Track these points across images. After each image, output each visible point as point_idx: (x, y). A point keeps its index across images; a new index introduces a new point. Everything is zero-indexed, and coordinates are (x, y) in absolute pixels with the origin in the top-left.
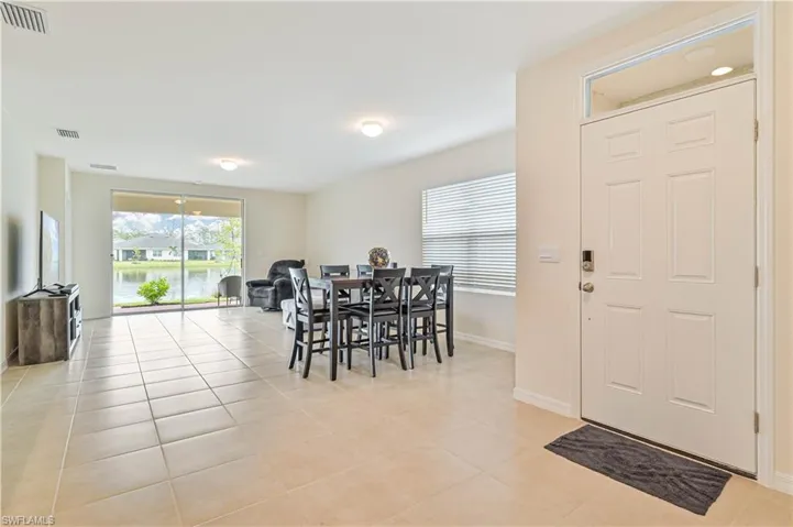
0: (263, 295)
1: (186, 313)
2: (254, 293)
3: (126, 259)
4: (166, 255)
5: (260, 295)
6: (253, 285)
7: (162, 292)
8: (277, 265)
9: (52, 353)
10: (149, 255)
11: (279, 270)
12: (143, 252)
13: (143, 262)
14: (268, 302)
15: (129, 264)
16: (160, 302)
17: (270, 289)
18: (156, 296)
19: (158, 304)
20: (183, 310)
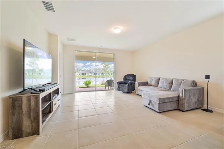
0: (124, 87)
1: (97, 92)
2: (120, 86)
3: (82, 75)
4: (90, 74)
5: (122, 87)
6: (119, 83)
7: (89, 83)
8: (126, 76)
9: (29, 130)
10: (86, 74)
11: (127, 78)
12: (85, 73)
13: (85, 76)
14: (126, 90)
15: (83, 76)
16: (89, 86)
17: (127, 85)
18: (88, 85)
19: (88, 87)
20: (96, 91)
